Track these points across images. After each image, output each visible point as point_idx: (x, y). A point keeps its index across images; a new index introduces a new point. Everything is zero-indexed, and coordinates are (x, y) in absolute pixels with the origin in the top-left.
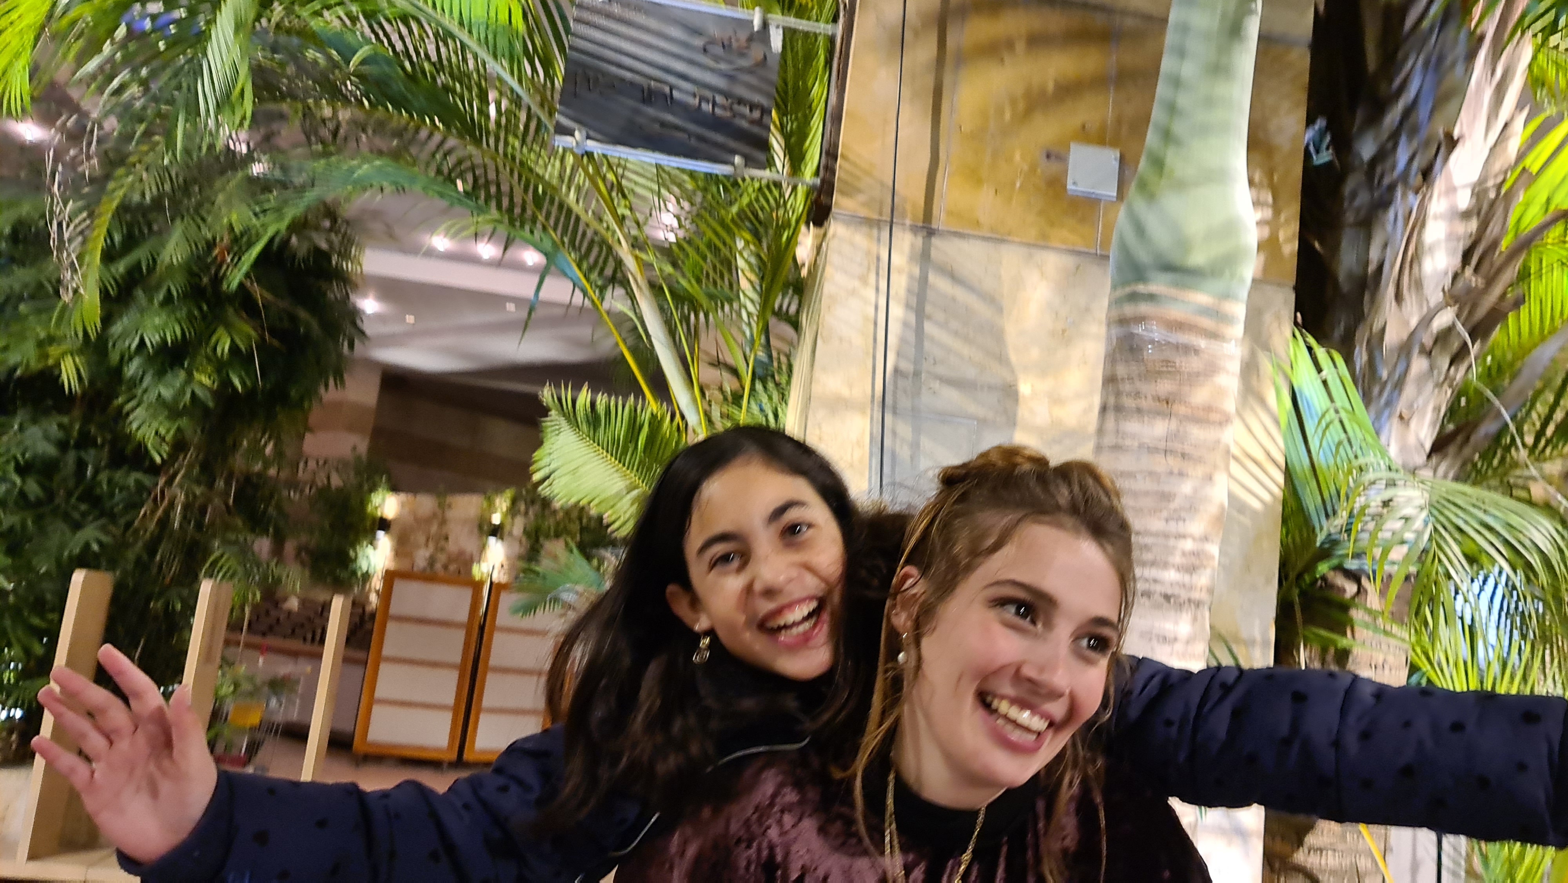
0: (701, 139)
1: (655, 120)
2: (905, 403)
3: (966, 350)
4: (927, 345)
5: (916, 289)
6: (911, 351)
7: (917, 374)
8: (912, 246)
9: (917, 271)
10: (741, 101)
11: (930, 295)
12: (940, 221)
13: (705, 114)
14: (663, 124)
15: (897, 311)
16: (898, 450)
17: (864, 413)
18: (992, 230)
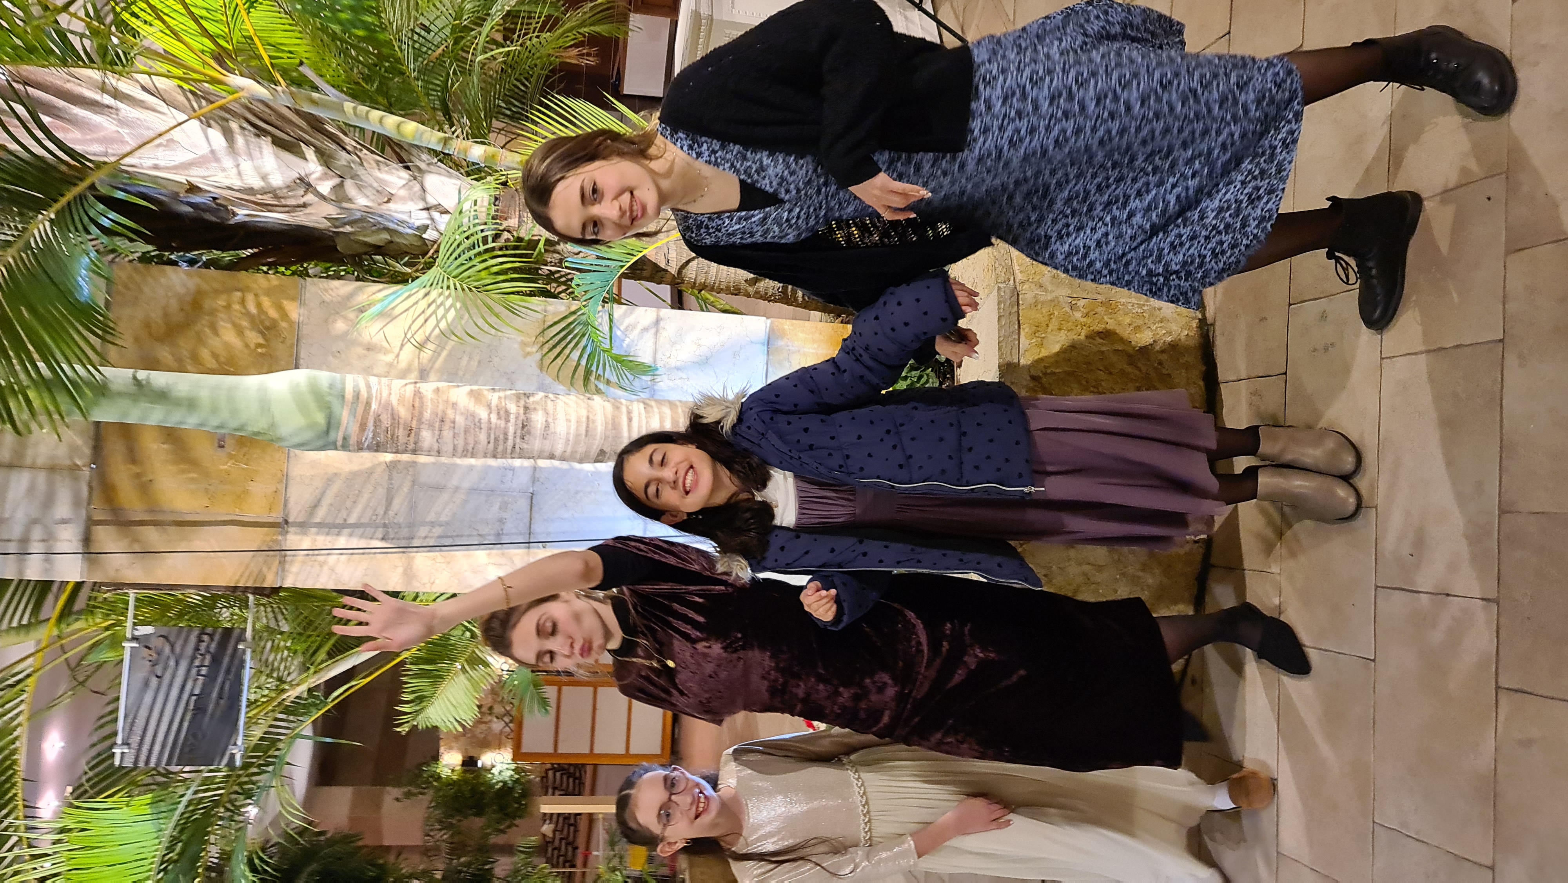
0: (228, 671)
1: (217, 703)
2: (405, 532)
3: (366, 496)
4: (364, 520)
5: (327, 530)
6: (370, 530)
7: (385, 526)
8: (296, 533)
9: (314, 530)
10: (197, 649)
11: (329, 520)
12: (276, 516)
13: (209, 671)
14: (220, 697)
15: (342, 542)
16: (436, 535)
17: (414, 557)
18: (280, 481)
